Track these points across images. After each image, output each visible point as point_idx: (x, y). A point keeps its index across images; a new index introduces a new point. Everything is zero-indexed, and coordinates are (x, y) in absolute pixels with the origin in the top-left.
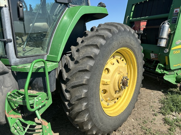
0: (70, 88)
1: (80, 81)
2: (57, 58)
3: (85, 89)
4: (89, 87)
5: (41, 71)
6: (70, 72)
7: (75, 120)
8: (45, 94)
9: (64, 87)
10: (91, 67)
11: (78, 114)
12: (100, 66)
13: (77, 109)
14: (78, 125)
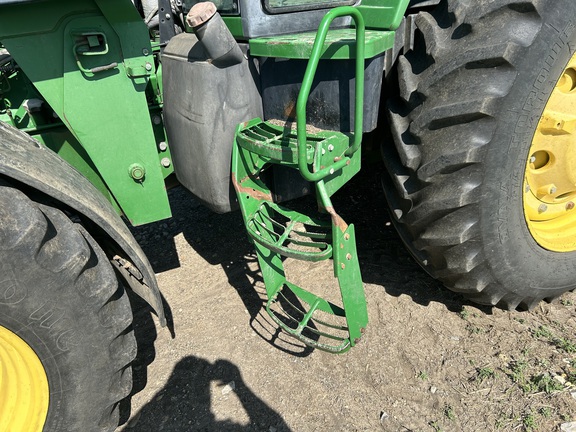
0: (422, 129)
1: (467, 101)
2: (392, 13)
3: (480, 136)
4: (498, 127)
5: (343, 54)
6: (430, 71)
7: (424, 237)
8: (345, 138)
9: (399, 124)
10: (522, 51)
11: (439, 217)
12: (559, 50)
13: (437, 200)
14: (425, 254)
